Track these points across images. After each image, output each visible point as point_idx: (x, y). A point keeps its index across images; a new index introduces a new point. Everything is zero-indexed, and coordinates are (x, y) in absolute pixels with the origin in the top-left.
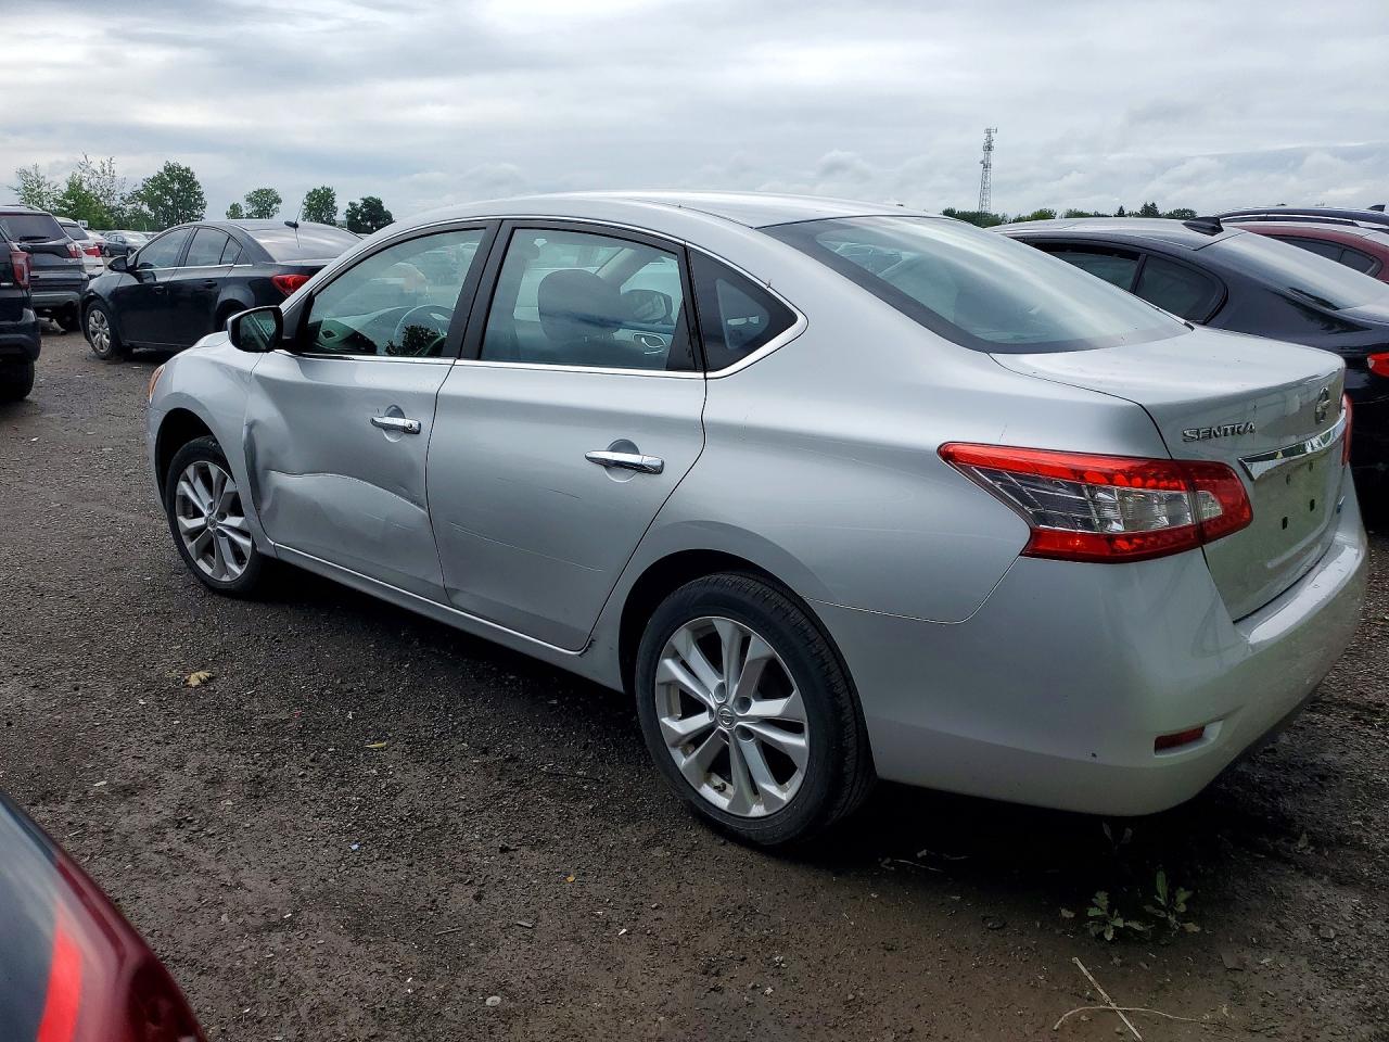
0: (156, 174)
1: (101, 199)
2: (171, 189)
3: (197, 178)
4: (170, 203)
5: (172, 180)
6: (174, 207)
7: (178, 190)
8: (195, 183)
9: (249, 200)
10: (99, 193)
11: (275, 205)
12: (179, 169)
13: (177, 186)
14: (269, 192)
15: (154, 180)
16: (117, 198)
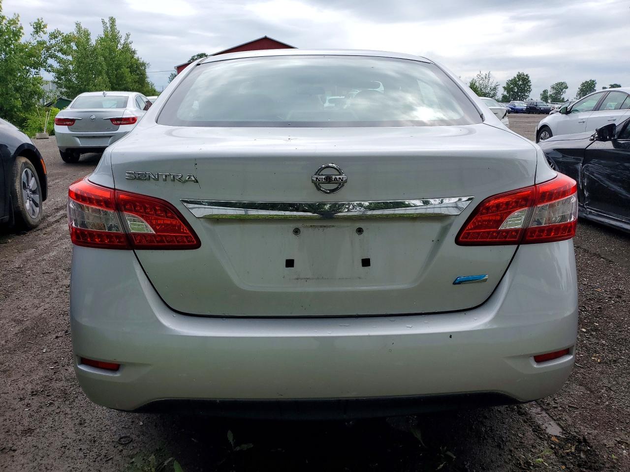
0: (513, 78)
1: (482, 89)
2: (518, 84)
3: (530, 79)
4: (516, 90)
5: (519, 80)
6: (517, 93)
7: (521, 85)
8: (529, 81)
9: (553, 88)
10: (482, 87)
11: (564, 90)
12: (523, 75)
13: (520, 83)
14: (562, 83)
15: (511, 81)
16: (489, 88)
